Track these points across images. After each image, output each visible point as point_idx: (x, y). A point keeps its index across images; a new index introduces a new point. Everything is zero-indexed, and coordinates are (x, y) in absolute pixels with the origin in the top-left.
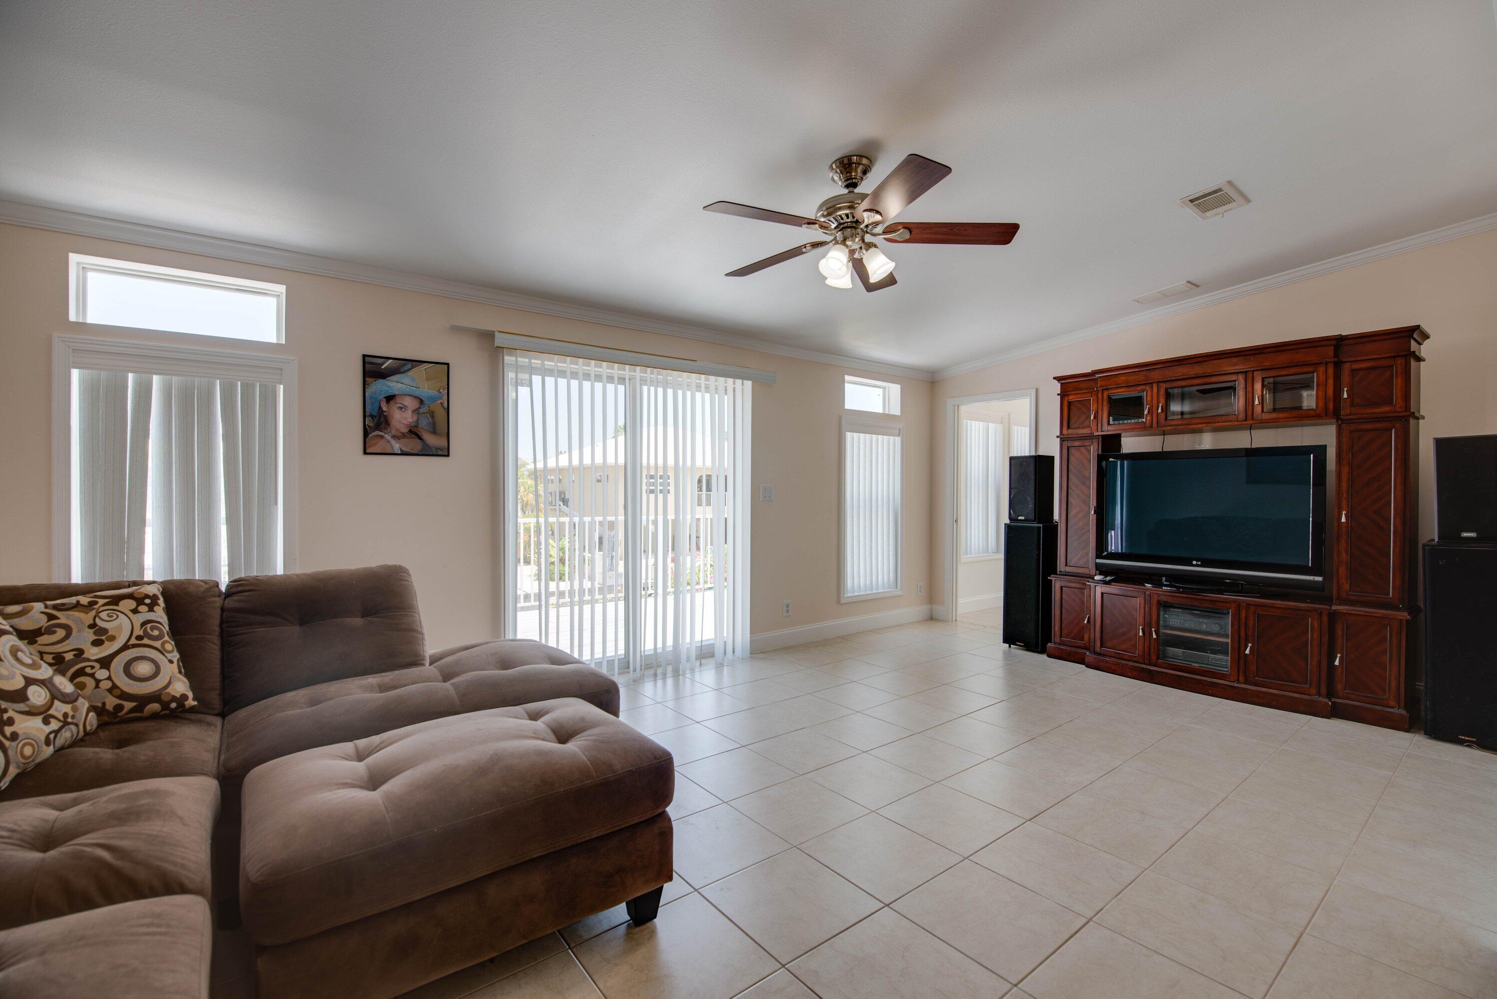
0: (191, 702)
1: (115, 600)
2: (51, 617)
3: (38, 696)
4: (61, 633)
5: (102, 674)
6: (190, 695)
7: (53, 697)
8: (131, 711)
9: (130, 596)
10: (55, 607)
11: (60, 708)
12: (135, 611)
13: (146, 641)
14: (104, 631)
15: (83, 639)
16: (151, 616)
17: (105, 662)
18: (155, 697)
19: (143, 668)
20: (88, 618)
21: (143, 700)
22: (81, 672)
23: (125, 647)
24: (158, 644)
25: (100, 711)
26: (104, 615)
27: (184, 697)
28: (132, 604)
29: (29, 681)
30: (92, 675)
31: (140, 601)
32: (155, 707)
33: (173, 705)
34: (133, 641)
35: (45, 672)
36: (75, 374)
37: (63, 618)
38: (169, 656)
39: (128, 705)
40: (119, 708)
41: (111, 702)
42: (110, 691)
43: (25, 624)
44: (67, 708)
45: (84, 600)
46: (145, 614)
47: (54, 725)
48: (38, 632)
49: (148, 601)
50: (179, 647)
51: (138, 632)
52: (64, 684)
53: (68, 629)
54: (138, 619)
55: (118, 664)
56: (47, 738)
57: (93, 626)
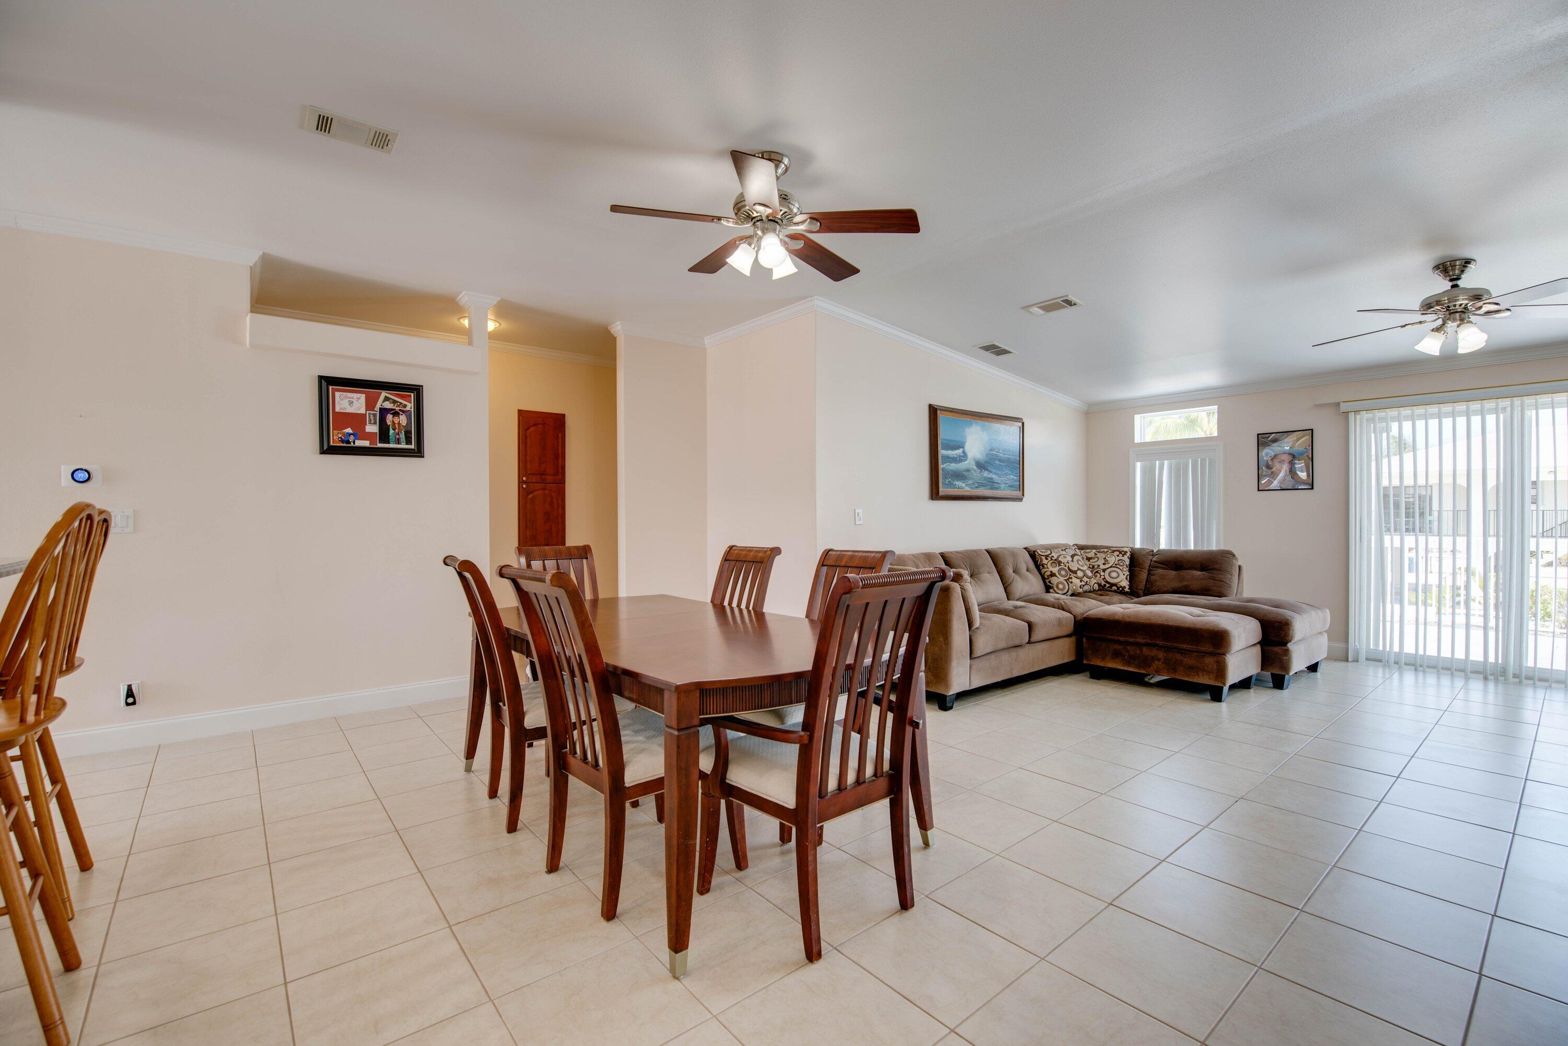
0: (1127, 589)
1: (1113, 551)
2: (1096, 554)
3: (1080, 574)
4: (1096, 559)
5: (1102, 574)
6: (1128, 587)
7: (1084, 576)
8: (1108, 587)
9: (1118, 551)
10: (1098, 552)
11: (1085, 579)
12: (1118, 556)
13: (1118, 566)
14: (1107, 561)
15: (1101, 562)
16: (1122, 558)
17: (1104, 570)
18: (1115, 585)
19: (1114, 575)
20: (1104, 556)
21: (1112, 585)
22: (1097, 572)
23: (1111, 567)
24: (1121, 568)
25: (1100, 585)
26: (1108, 556)
27: (1125, 587)
28: (1118, 553)
29: (1079, 569)
30: (1100, 573)
31: (1120, 553)
32: (1115, 588)
33: (1121, 589)
34: (1114, 565)
35: (1085, 568)
36: (1138, 465)
37: (1099, 555)
38: (1124, 573)
39: (1108, 585)
40: (1105, 585)
41: (1103, 583)
42: (1103, 579)
43: (1089, 555)
44: (1088, 580)
45: (1106, 550)
46: (1121, 557)
47: (1083, 583)
48: (1091, 558)
49: (1123, 553)
50: (1130, 571)
51: (1116, 563)
52: (1089, 573)
53: (1098, 558)
54: (1118, 558)
55: (1107, 571)
56: (1080, 586)
57: (1104, 559)
